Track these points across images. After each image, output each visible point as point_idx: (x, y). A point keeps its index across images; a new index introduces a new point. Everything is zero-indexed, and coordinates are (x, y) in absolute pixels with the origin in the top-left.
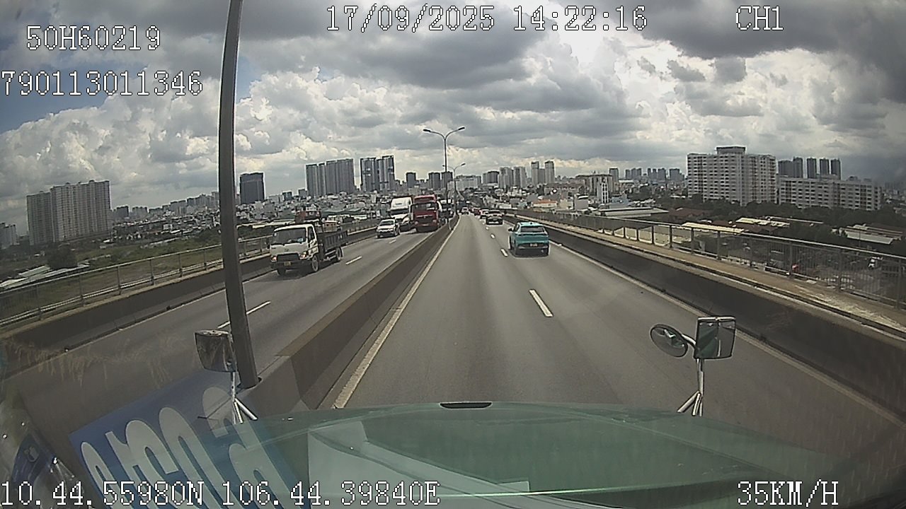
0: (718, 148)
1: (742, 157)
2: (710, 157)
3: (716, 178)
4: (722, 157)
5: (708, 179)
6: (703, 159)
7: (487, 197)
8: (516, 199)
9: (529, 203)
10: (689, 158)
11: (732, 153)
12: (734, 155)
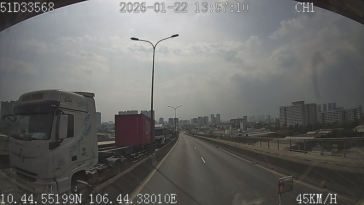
0: (292, 103)
1: (304, 105)
2: (290, 107)
3: (292, 116)
4: (295, 106)
5: (289, 117)
6: (287, 108)
7: (193, 129)
8: (205, 130)
9: (211, 132)
10: (280, 109)
11: (299, 104)
12: (300, 105)
